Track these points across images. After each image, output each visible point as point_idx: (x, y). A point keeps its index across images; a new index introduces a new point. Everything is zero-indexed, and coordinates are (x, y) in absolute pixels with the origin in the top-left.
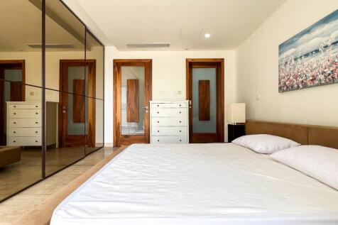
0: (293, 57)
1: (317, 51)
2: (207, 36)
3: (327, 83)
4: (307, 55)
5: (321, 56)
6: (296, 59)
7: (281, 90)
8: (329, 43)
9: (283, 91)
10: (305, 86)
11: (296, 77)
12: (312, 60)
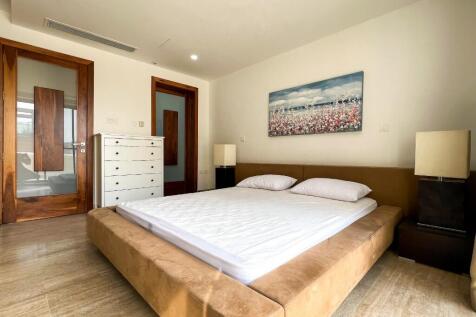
0: (283, 107)
1: (304, 107)
2: (194, 57)
3: (310, 134)
4: (295, 109)
5: (306, 112)
6: (286, 110)
7: (271, 134)
8: (312, 104)
9: (273, 135)
10: (294, 133)
11: (286, 125)
12: (300, 113)
